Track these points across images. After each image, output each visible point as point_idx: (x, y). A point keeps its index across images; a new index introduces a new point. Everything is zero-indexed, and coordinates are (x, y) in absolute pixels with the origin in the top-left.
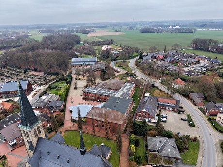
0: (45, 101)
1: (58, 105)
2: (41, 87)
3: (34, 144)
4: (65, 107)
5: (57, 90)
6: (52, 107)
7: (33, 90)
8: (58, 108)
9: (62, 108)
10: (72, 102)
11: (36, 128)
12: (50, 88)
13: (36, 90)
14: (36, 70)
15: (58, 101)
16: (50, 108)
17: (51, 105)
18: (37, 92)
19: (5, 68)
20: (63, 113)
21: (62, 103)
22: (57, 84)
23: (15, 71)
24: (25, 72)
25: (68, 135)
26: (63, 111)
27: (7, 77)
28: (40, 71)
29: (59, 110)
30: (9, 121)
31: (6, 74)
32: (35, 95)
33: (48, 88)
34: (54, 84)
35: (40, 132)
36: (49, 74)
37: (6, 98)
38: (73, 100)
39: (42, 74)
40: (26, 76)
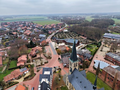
0: (83, 52)
1: (89, 57)
2: (83, 45)
3: (73, 70)
4: (92, 59)
5: (91, 48)
6: (86, 57)
7: (79, 45)
8: (88, 58)
9: (90, 58)
10: (97, 58)
11: (75, 63)
12: (87, 46)
13: (80, 46)
14: (83, 36)
15: (89, 54)
17: (85, 55)
18: (81, 46)
19: (71, 32)
20: (90, 62)
21: (91, 56)
22: (91, 45)
23: (75, 34)
24: (78, 36)
25: (89, 74)
26: (91, 60)
27: (71, 36)
28: (85, 37)
29: (89, 59)
30: (66, 55)
31: (71, 35)
32: (79, 47)
33: (86, 46)
34: (90, 45)
35: (76, 66)
36: (89, 39)
37: (68, 45)
38: (97, 57)
39: (86, 38)
40: (78, 37)
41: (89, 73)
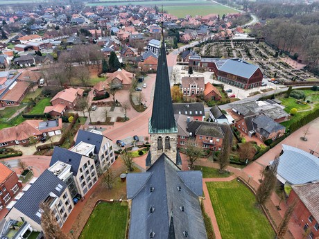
0: (257, 110)
1: (266, 128)
2: (273, 86)
3: (153, 162)
5: (298, 103)
6: (256, 126)
7: (260, 85)
8: (264, 133)
10: (303, 139)
11: (163, 137)
12: (288, 94)
13: (263, 88)
14: (295, 58)
16: (250, 125)
17: (256, 121)
18: (264, 91)
19: (257, 43)
21: (275, 129)
22: (306, 93)
23: (266, 51)
24: (276, 56)
27: (249, 55)
28: (300, 62)
29: (264, 138)
30: (188, 110)
31: (251, 51)
32: (258, 93)
33: (284, 93)
34: (300, 91)
35: (169, 147)
36: (311, 71)
39: (300, 66)
40: (273, 62)
41: (236, 185)
